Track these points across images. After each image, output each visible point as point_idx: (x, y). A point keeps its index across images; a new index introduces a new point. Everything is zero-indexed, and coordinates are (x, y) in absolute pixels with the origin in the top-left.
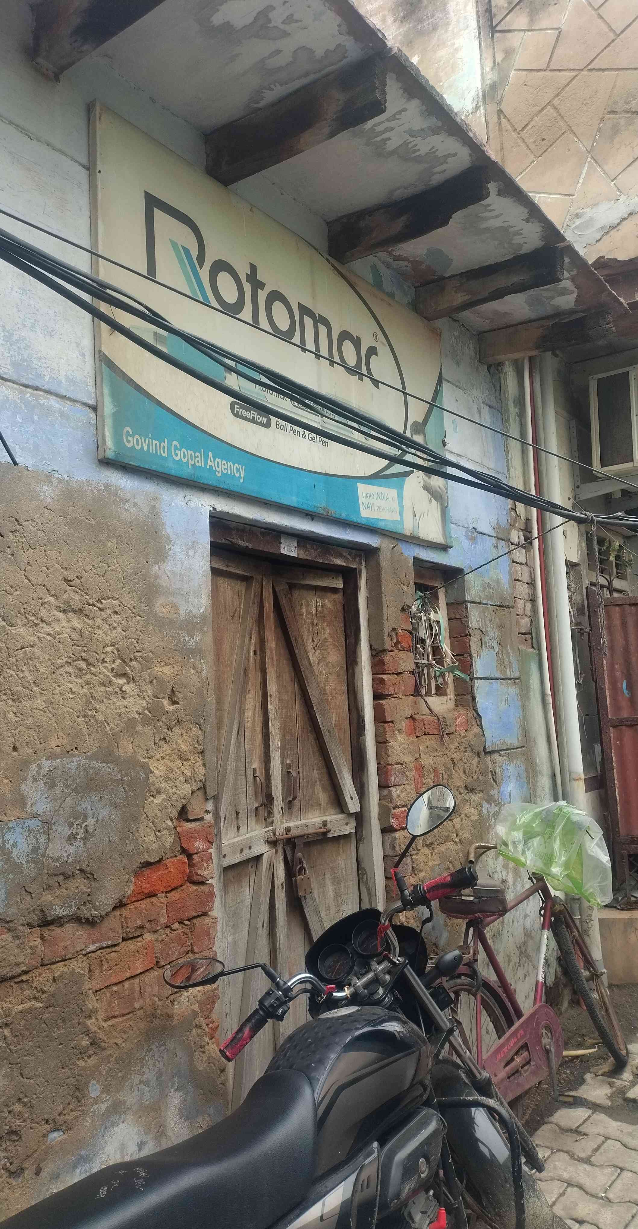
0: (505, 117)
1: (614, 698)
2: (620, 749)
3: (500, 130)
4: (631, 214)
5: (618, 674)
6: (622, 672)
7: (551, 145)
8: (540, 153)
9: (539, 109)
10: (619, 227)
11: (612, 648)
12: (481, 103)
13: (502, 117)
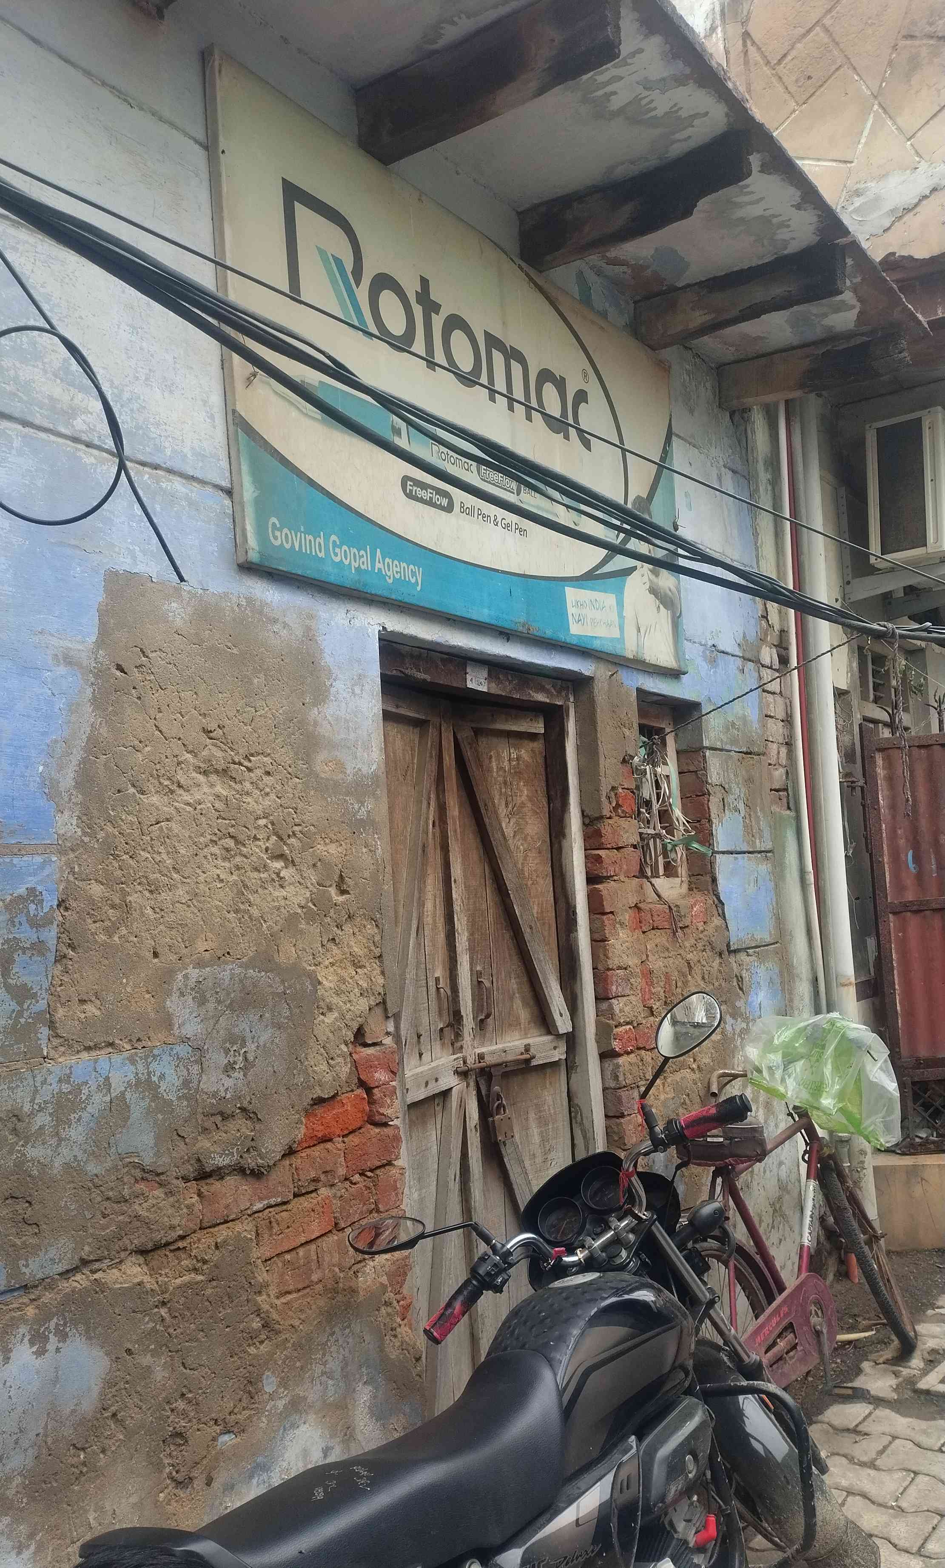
0: (753, 43)
1: (896, 875)
2: (903, 944)
3: (746, 63)
4: (934, 190)
5: (902, 842)
6: (907, 840)
7: (821, 86)
8: (804, 97)
9: (802, 31)
10: (918, 209)
11: (893, 807)
12: (718, 22)
13: (749, 43)
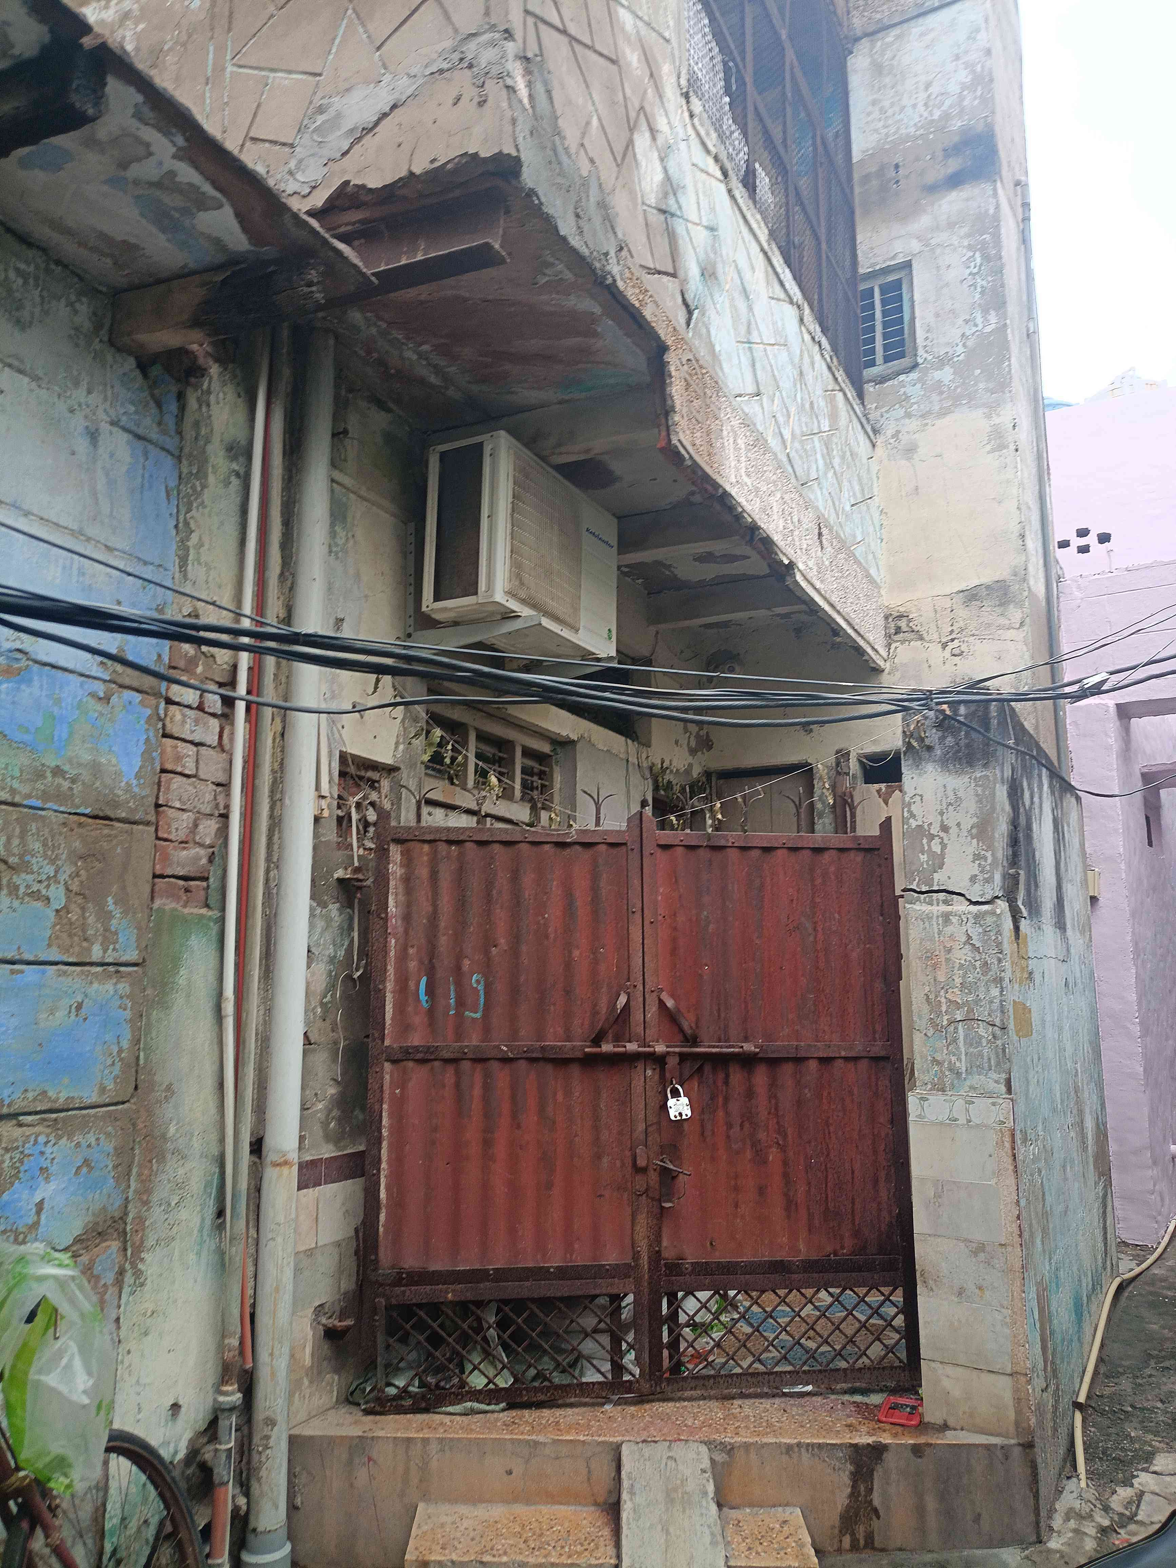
1: (400, 1009)
2: (399, 1104)
5: (413, 965)
6: (421, 962)
10: (377, 130)
11: (407, 918)
